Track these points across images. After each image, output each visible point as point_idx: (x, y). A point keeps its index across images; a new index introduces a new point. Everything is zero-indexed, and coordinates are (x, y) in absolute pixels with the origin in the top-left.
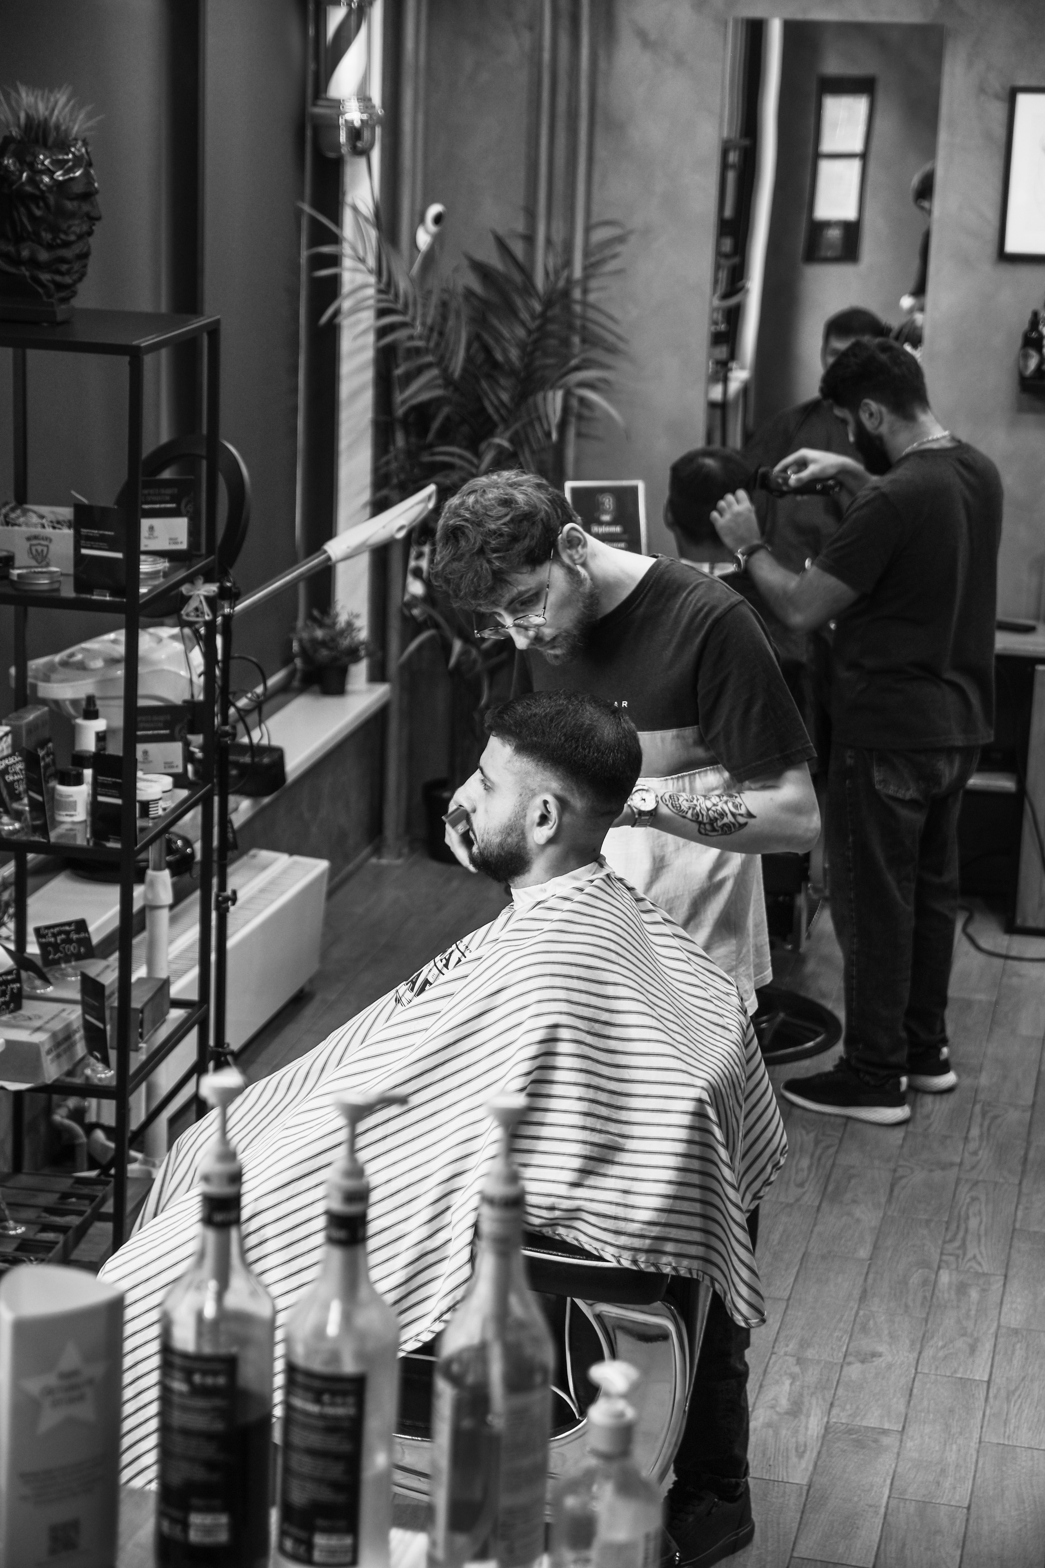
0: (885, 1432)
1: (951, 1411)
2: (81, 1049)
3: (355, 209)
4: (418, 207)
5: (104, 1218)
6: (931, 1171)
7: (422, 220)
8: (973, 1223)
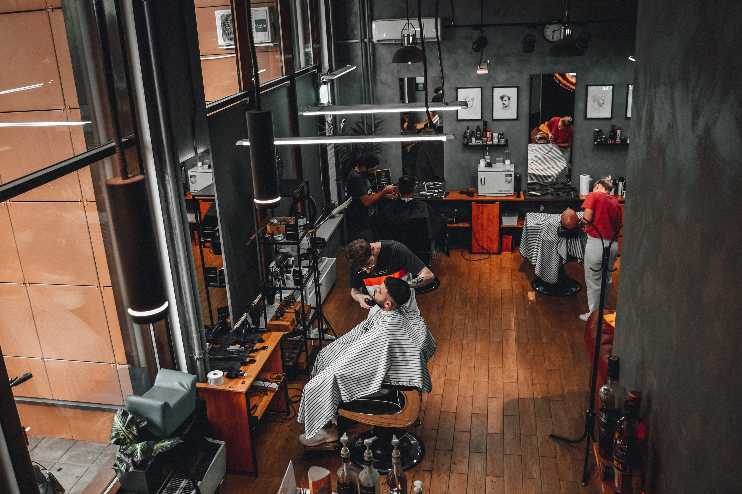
0: (456, 380)
1: (468, 374)
2: (296, 323)
3: (328, 122)
4: (340, 120)
5: (304, 351)
6: (460, 316)
7: (341, 122)
8: (469, 328)
